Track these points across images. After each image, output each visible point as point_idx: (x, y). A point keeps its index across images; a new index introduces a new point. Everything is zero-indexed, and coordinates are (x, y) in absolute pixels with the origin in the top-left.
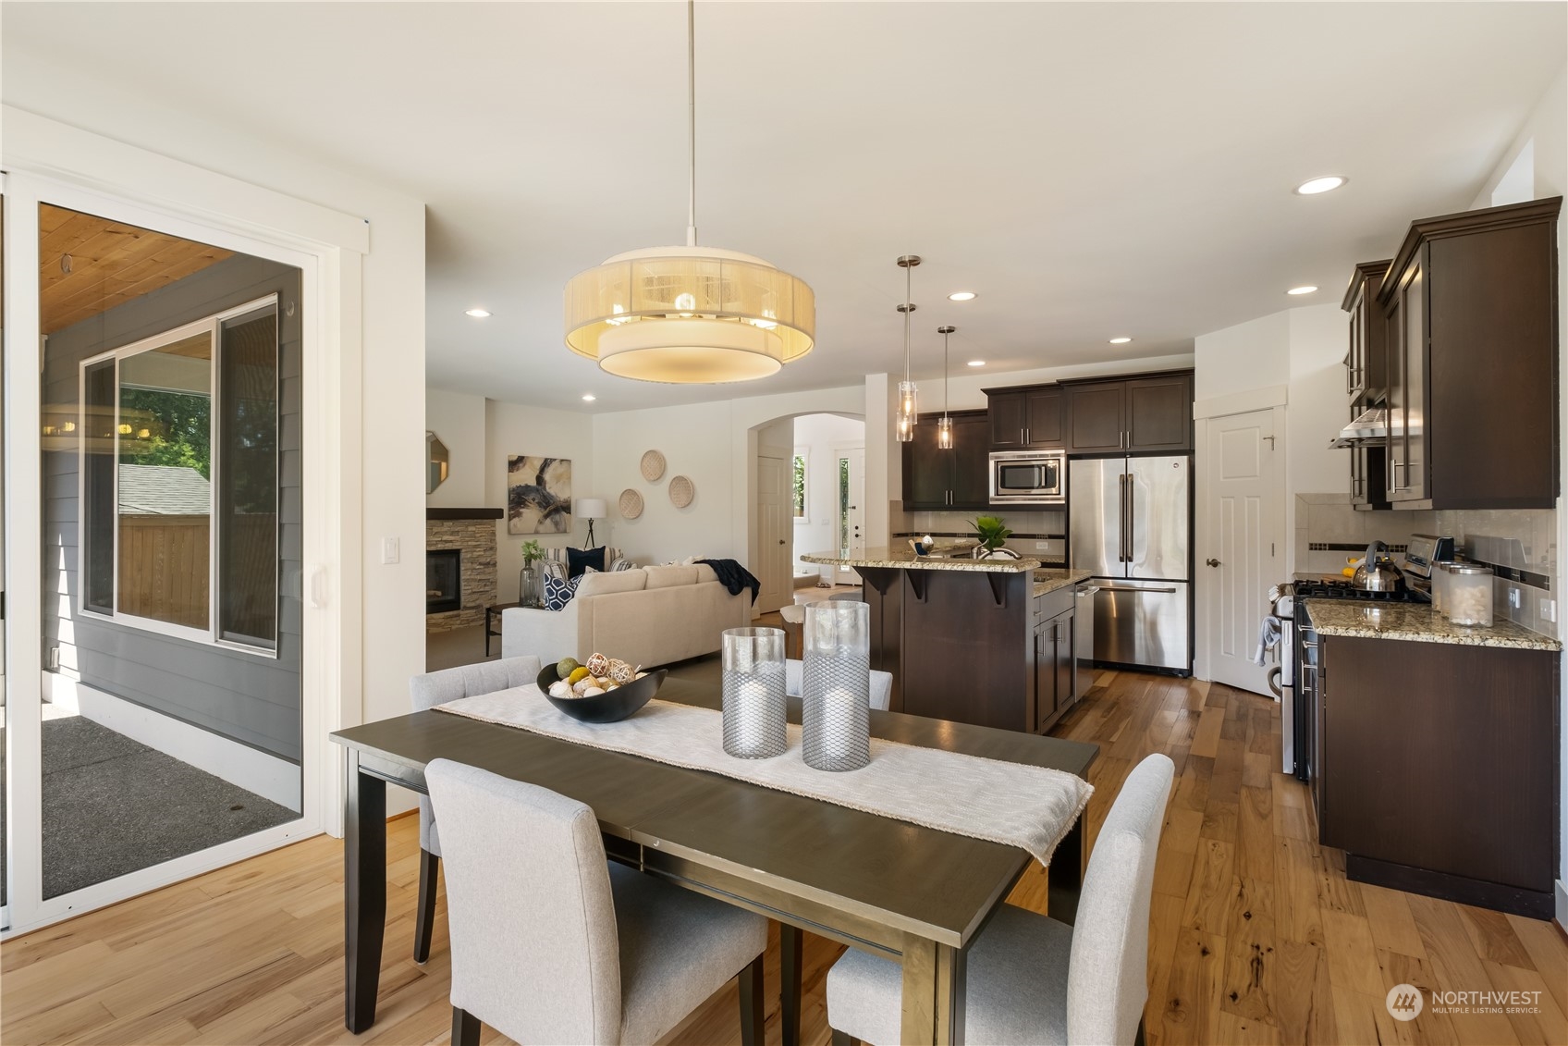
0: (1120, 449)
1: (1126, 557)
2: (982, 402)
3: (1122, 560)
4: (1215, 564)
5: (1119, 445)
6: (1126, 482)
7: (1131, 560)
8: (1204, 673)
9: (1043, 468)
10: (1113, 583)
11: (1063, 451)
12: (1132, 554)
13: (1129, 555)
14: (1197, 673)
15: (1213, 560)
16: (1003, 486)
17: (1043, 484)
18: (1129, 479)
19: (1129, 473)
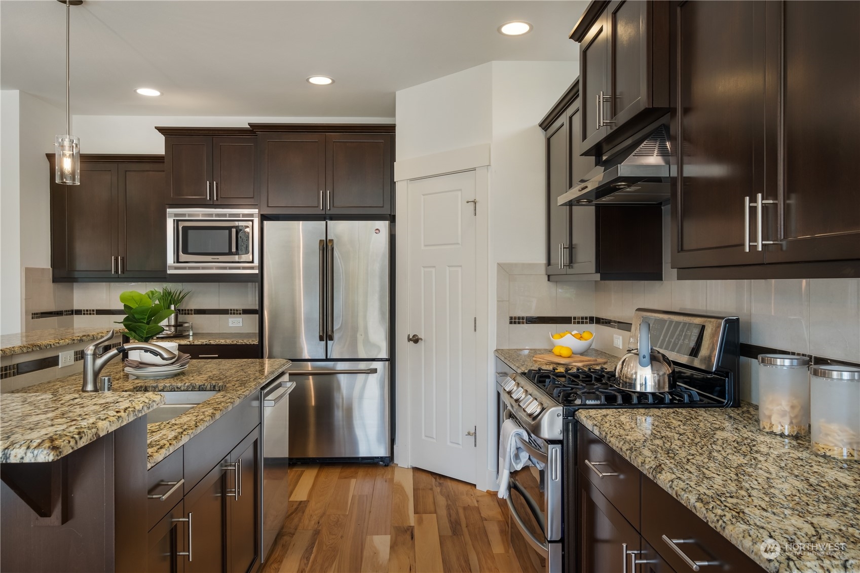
0: (319, 211)
1: (326, 335)
2: (157, 146)
3: (321, 339)
4: (415, 340)
5: (318, 207)
6: (326, 248)
7: (331, 339)
8: (405, 459)
9: (234, 230)
10: (313, 367)
11: (256, 211)
12: (333, 331)
13: (330, 333)
14: (396, 460)
15: (414, 336)
16: (185, 251)
17: (234, 250)
18: (329, 245)
19: (329, 238)
